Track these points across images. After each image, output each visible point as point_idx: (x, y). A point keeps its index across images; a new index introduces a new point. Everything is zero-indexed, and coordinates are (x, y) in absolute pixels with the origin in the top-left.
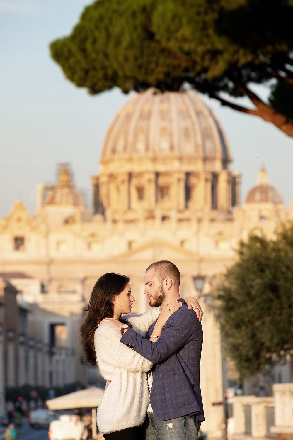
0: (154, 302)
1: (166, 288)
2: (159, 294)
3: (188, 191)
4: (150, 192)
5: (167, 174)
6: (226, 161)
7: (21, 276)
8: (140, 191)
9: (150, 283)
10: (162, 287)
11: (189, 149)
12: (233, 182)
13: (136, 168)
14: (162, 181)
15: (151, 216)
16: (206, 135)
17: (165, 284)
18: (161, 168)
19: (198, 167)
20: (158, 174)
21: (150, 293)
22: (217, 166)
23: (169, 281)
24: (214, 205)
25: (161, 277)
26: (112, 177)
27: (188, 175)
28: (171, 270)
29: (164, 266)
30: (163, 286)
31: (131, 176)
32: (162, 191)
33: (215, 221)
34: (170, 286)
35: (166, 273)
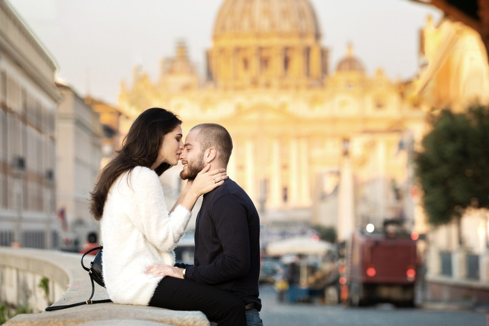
0: (186, 172)
1: (207, 160)
2: (196, 164)
3: (286, 62)
4: (254, 63)
5: (268, 48)
6: (318, 36)
8: (246, 63)
9: (189, 147)
10: (201, 157)
11: (286, 26)
12: (324, 54)
13: (242, 42)
14: (265, 54)
15: (255, 83)
16: (301, 14)
17: (206, 154)
18: (264, 42)
19: (294, 42)
20: (261, 49)
21: (185, 160)
22: (310, 41)
23: (213, 151)
24: (308, 73)
25: (204, 144)
26: (222, 51)
27: (287, 49)
28: (221, 140)
29: (214, 131)
30: (203, 155)
31: (238, 50)
32: (265, 62)
33: (310, 87)
34: (212, 159)
35: (212, 141)
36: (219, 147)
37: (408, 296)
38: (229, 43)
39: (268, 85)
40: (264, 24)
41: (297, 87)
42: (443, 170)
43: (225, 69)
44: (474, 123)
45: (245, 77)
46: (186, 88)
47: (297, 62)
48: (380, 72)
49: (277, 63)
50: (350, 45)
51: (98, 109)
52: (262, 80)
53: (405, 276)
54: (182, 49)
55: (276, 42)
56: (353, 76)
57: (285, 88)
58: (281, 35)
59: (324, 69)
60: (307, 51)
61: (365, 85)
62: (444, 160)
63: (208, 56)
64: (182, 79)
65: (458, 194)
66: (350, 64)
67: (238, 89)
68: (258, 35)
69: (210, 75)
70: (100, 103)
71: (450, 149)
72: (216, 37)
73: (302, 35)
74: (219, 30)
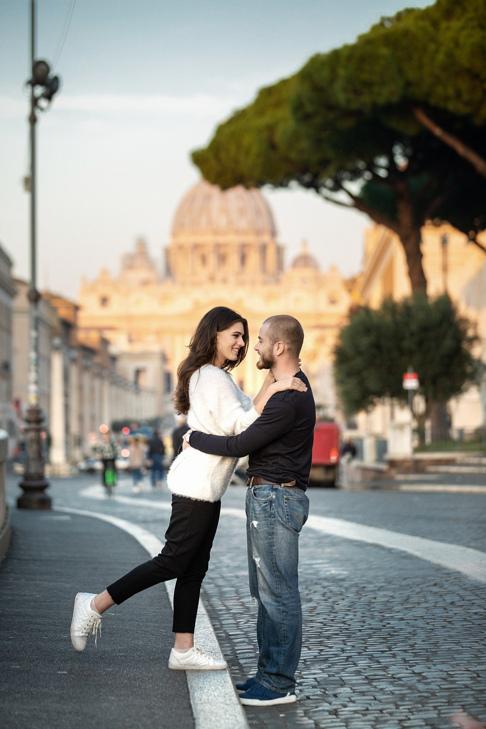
0: (261, 363)
1: (276, 352)
2: (267, 357)
3: (243, 259)
4: (212, 260)
5: (225, 245)
6: (274, 233)
7: (111, 329)
8: (204, 259)
11: (243, 224)
12: (280, 251)
13: (199, 239)
14: (222, 251)
15: (212, 279)
16: (258, 212)
17: (276, 348)
18: (221, 239)
19: (251, 239)
20: (218, 246)
22: (266, 238)
23: (282, 345)
24: (264, 268)
26: (181, 248)
27: (244, 246)
31: (196, 247)
32: (222, 259)
33: (265, 283)
34: (281, 352)
35: (280, 335)
36: (287, 341)
37: (330, 476)
38: (188, 239)
39: (225, 281)
40: (221, 221)
41: (253, 283)
42: (358, 362)
43: (184, 265)
44: (388, 319)
45: (203, 273)
46: (145, 283)
47: (254, 258)
48: (334, 269)
49: (234, 259)
50: (305, 243)
51: (56, 303)
52: (219, 276)
53: (329, 457)
54: (142, 246)
55: (233, 240)
56: (308, 273)
57: (241, 284)
58: (238, 232)
59: (280, 265)
60: (263, 249)
61: (319, 281)
62: (359, 353)
63: (167, 252)
64: (141, 274)
65: (372, 384)
66: (305, 261)
67: (196, 284)
68: (216, 233)
69: (169, 271)
70: (58, 298)
71: (365, 342)
72: (175, 234)
73: (258, 232)
74: (178, 226)
